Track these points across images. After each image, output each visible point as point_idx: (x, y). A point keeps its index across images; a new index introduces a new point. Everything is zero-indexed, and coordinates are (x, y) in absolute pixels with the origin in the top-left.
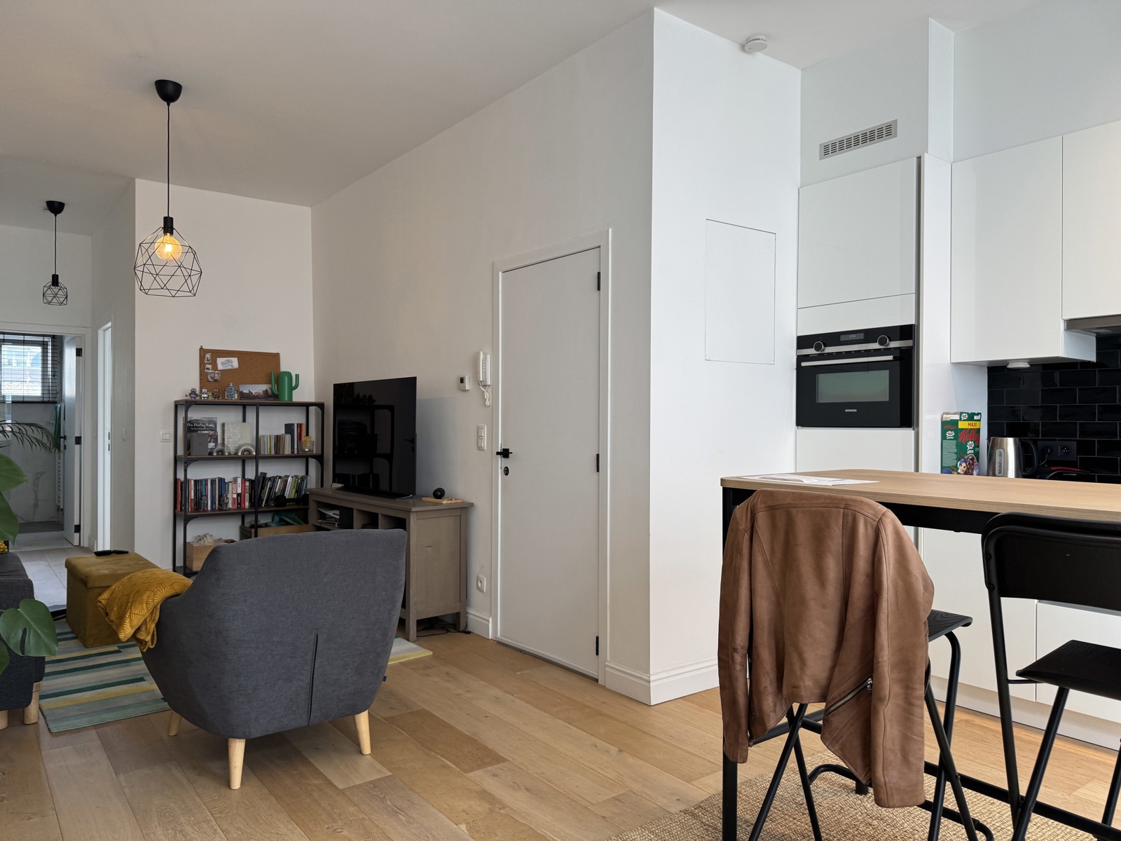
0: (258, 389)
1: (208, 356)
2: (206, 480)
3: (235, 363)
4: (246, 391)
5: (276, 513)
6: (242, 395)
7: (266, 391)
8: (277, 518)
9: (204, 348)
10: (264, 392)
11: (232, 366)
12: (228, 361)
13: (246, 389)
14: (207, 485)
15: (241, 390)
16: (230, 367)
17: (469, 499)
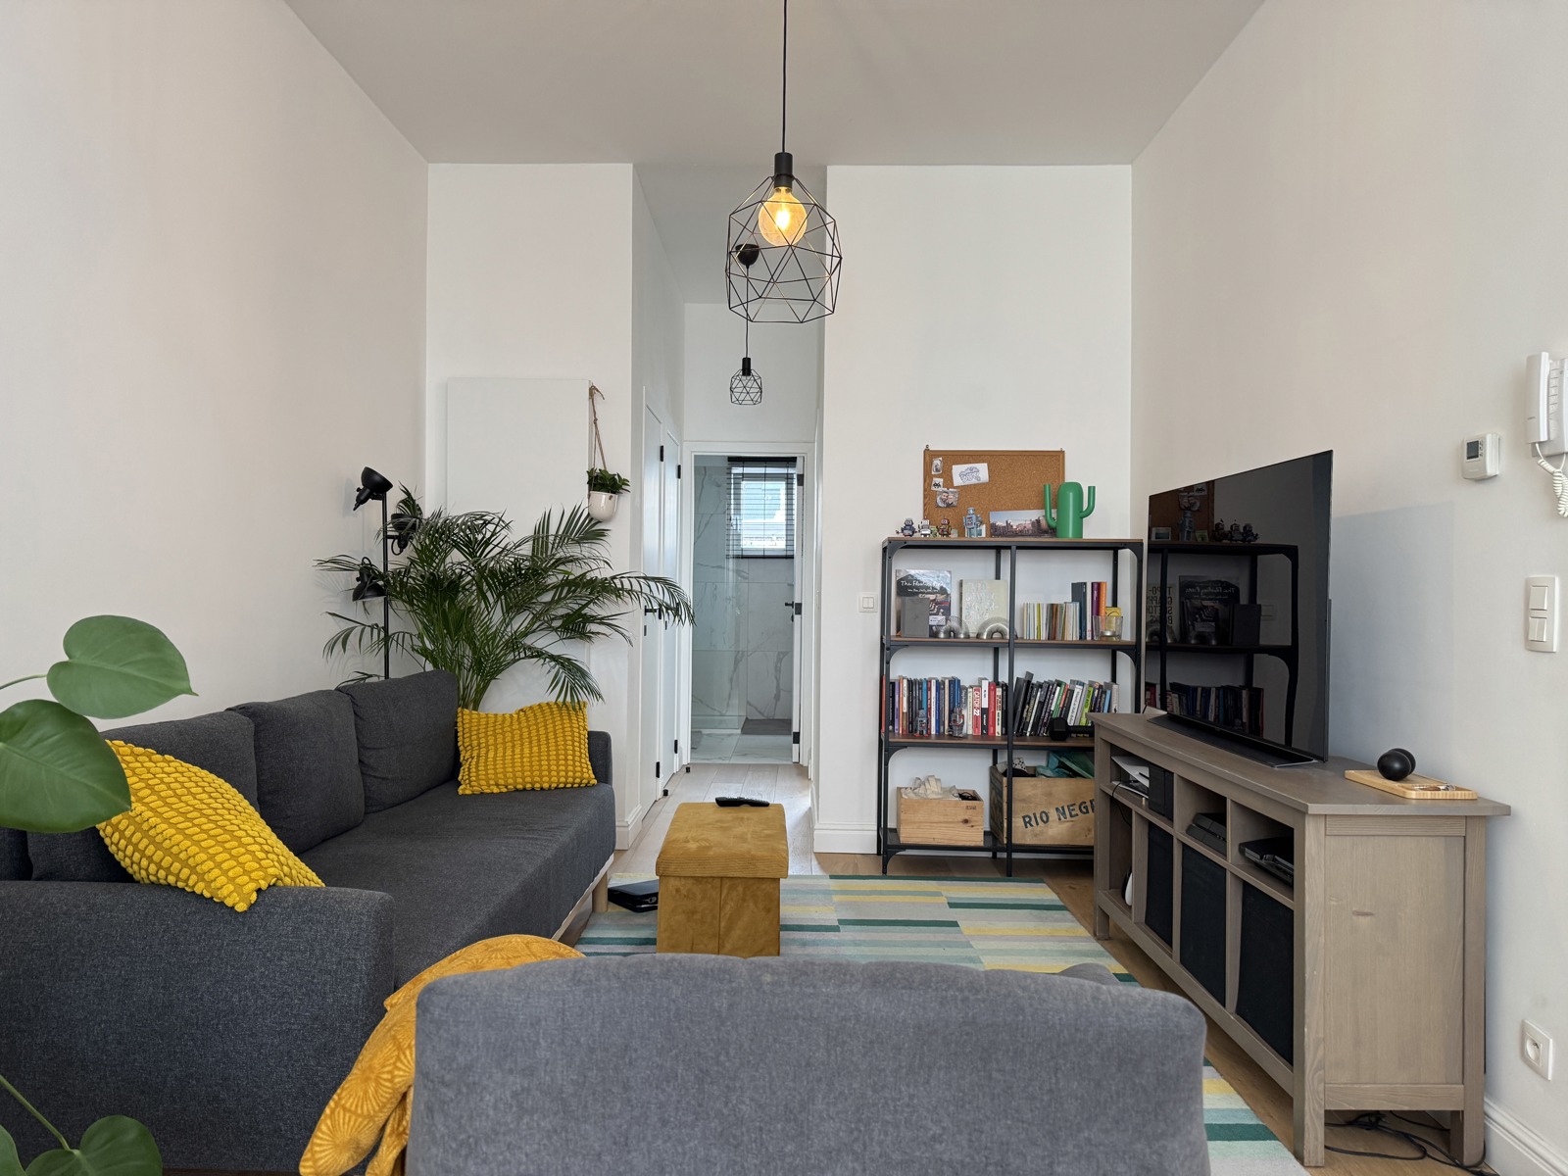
0: (1023, 519)
1: (937, 462)
2: (929, 682)
3: (982, 472)
4: (1001, 523)
5: (1052, 751)
6: (994, 530)
7: (1038, 521)
8: (1055, 761)
9: (931, 448)
10: (1033, 523)
11: (978, 478)
12: (971, 469)
13: (1000, 519)
14: (929, 689)
15: (992, 521)
16: (974, 481)
17: (1498, 791)
